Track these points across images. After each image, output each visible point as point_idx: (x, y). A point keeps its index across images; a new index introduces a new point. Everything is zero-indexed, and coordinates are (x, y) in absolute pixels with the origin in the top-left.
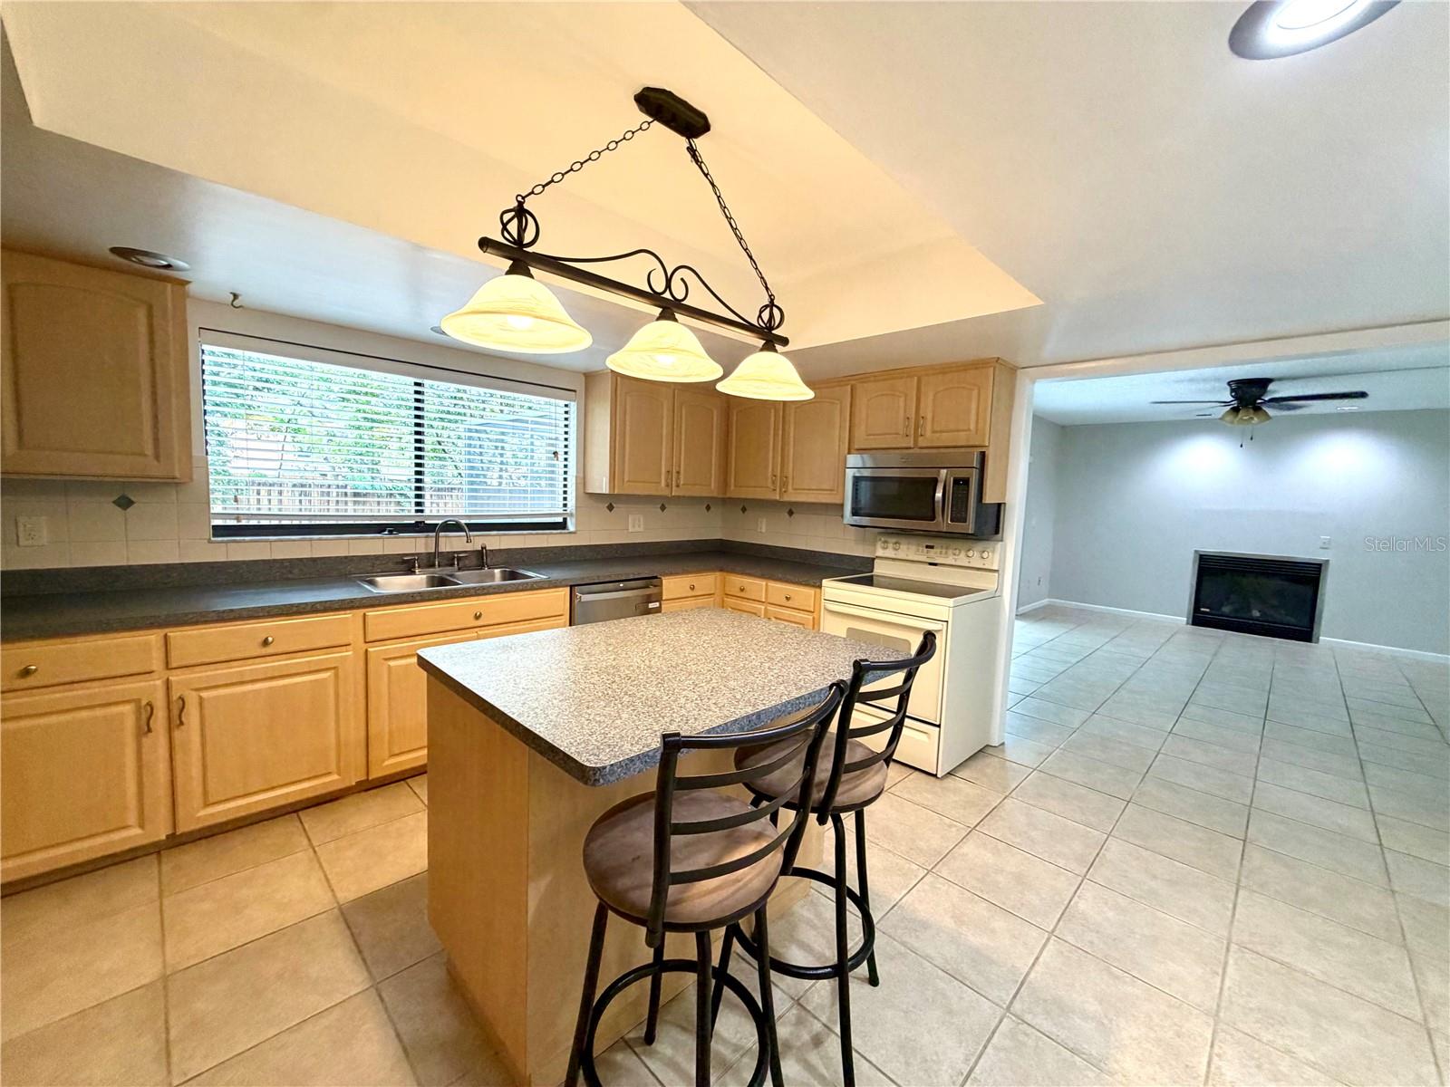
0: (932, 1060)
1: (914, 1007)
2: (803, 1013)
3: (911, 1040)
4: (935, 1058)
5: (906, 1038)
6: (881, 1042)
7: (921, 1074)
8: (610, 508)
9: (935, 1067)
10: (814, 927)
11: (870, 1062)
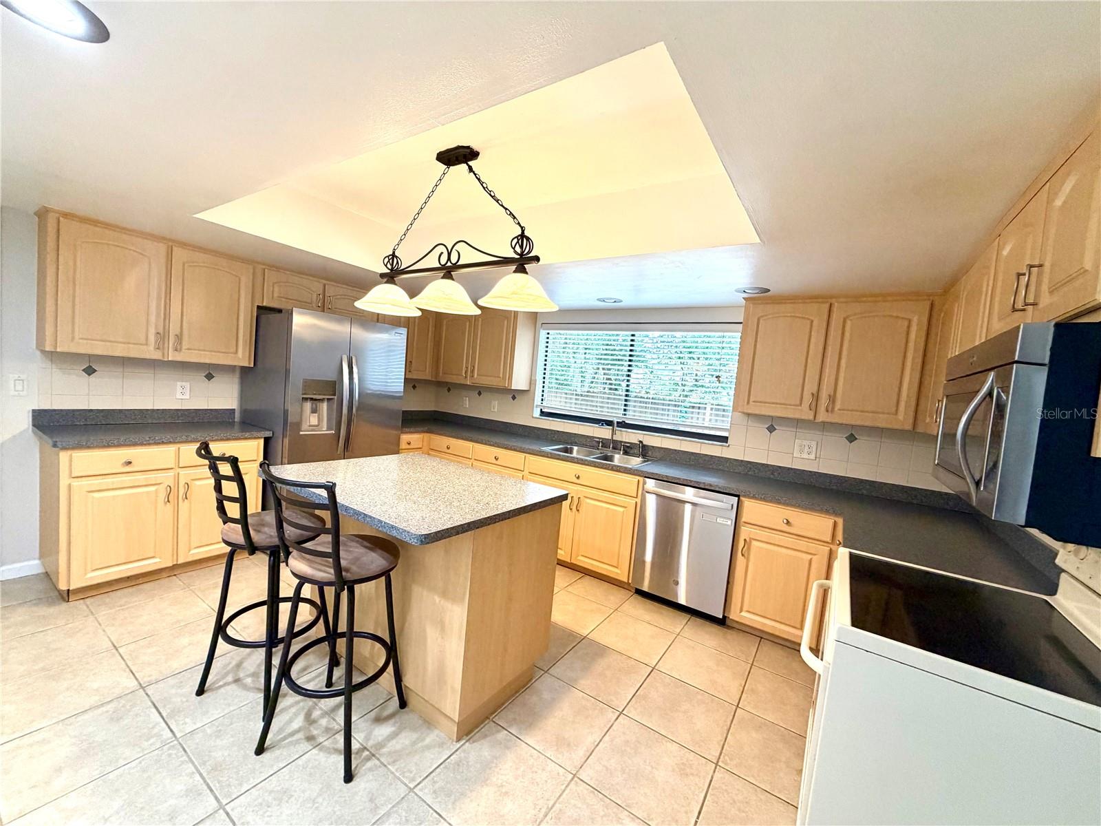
0: (267, 811)
1: (317, 808)
2: (334, 732)
3: (289, 799)
4: (268, 813)
5: (292, 796)
6: (295, 777)
7: (260, 800)
8: (771, 429)
9: (261, 812)
10: (414, 743)
11: (283, 768)
